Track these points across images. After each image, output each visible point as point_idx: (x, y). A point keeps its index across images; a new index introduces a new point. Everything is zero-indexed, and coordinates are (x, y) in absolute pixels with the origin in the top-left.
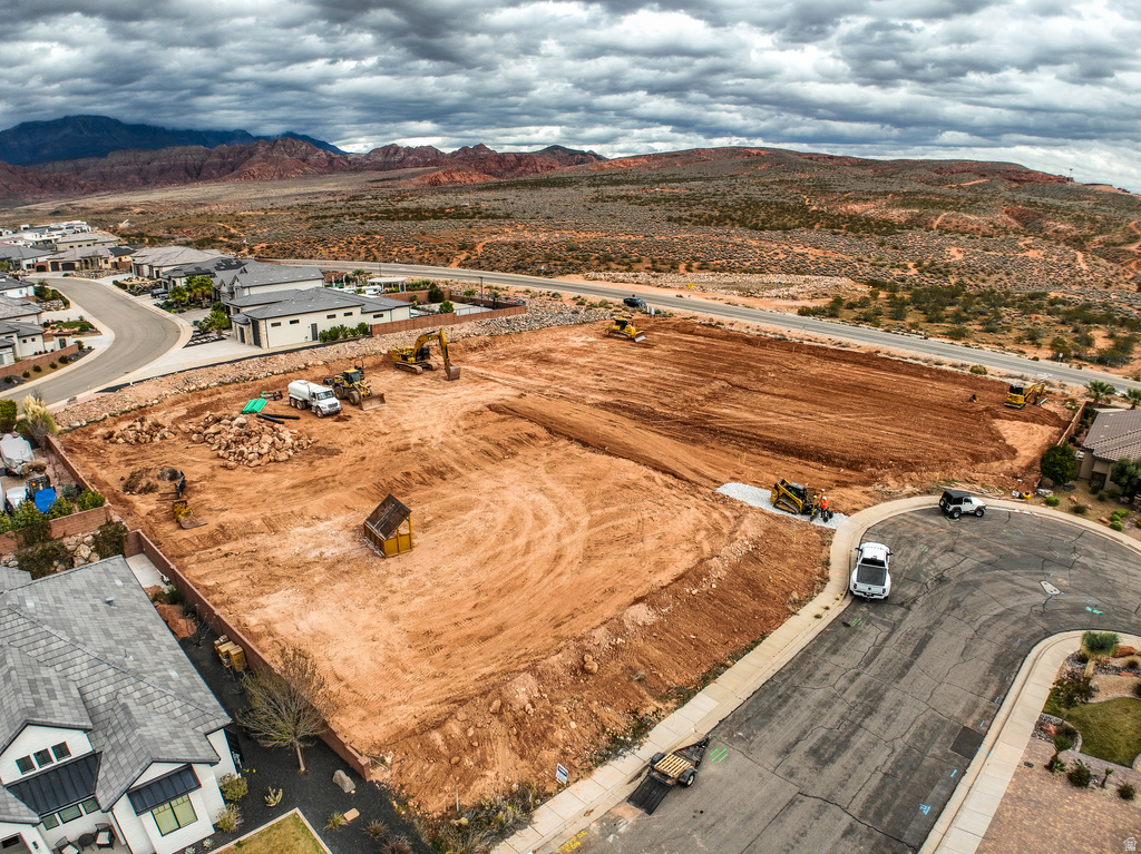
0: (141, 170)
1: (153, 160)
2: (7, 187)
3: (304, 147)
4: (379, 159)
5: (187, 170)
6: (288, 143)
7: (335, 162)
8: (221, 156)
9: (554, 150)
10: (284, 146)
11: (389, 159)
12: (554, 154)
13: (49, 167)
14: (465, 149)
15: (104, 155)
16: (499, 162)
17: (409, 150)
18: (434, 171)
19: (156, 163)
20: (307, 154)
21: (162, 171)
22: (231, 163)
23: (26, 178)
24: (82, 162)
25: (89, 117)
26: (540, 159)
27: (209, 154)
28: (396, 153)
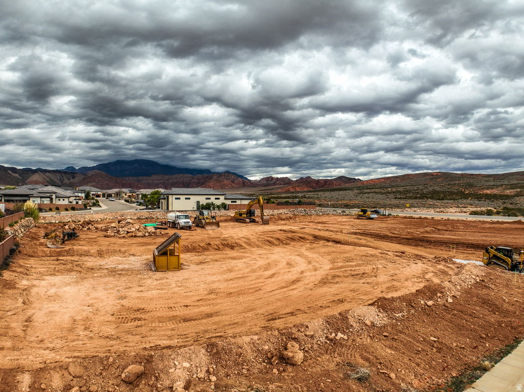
0: (165, 183)
1: (170, 179)
2: (108, 184)
3: (233, 177)
4: (265, 182)
5: (183, 184)
6: (226, 175)
7: (246, 183)
8: (198, 179)
9: (341, 178)
10: (225, 176)
11: (269, 182)
13: (127, 178)
14: (302, 179)
15: (150, 176)
16: (317, 183)
17: (277, 179)
18: (288, 186)
19: (171, 181)
20: (234, 180)
21: (173, 185)
22: (202, 182)
23: (116, 182)
24: (140, 178)
25: (145, 160)
26: (335, 182)
27: (193, 178)
28: (271, 180)
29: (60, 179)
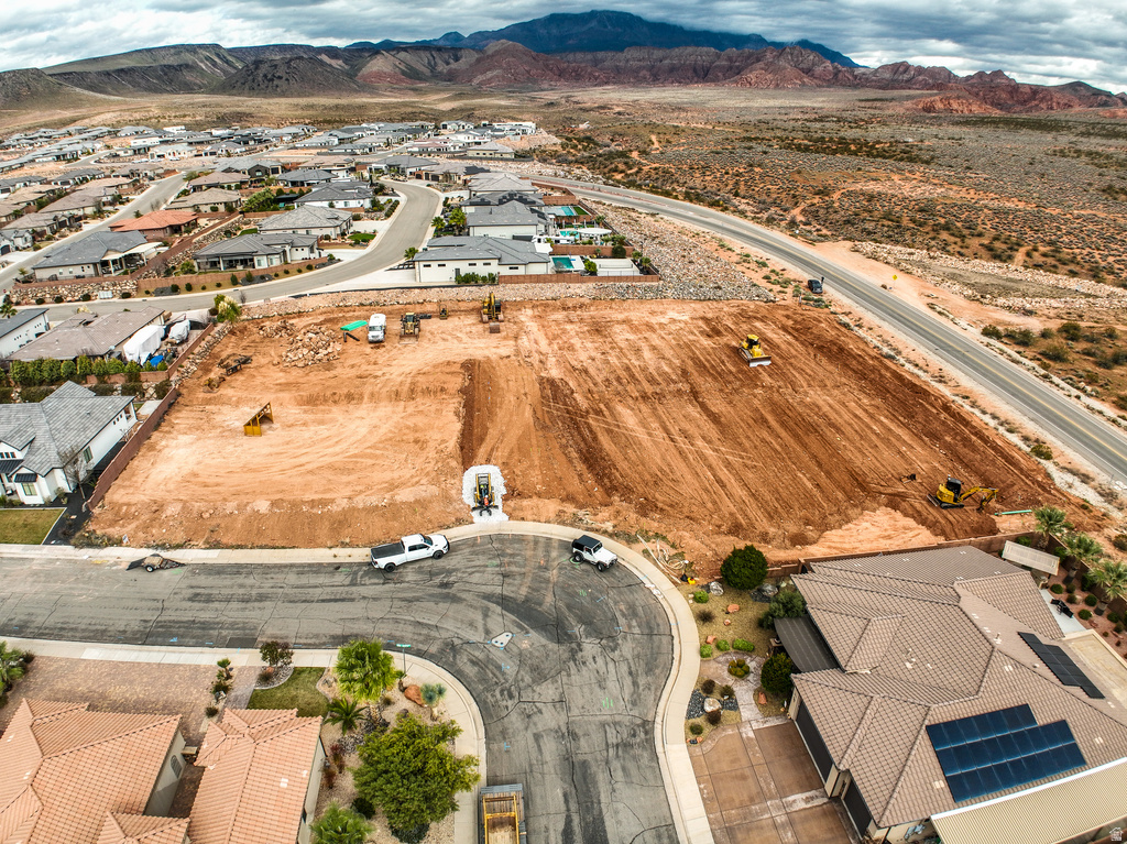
0: (653, 67)
1: (665, 58)
2: (528, 72)
3: (811, 57)
4: (887, 75)
5: (695, 70)
6: (796, 52)
7: (840, 75)
8: (730, 59)
9: (1077, 88)
10: (793, 54)
11: (899, 77)
12: (1076, 90)
13: (571, 57)
14: (981, 74)
15: (622, 50)
16: (1011, 93)
17: (920, 70)
18: (931, 95)
19: (667, 62)
20: (813, 65)
21: (672, 69)
22: (738, 67)
23: (547, 66)
24: (600, 55)
25: (615, 12)
26: (1058, 95)
27: (718, 57)
28: (905, 72)
29: (429, 63)
